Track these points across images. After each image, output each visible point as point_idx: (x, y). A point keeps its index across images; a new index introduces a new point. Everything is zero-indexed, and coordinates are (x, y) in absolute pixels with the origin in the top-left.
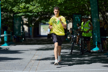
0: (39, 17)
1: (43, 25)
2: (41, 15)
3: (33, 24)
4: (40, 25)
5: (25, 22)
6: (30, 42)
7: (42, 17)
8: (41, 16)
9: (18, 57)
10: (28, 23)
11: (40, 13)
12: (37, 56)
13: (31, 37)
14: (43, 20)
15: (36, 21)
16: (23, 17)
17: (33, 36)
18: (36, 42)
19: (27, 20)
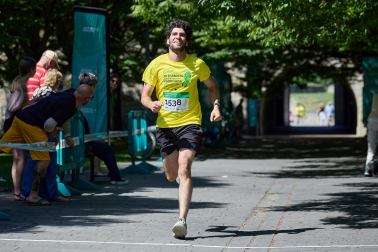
0: (284, 65)
1: (296, 91)
2: (290, 57)
3: (264, 89)
4: (286, 91)
5: (235, 81)
6: (251, 150)
7: (295, 64)
8: (290, 62)
9: (212, 201)
10: (248, 84)
11: (286, 52)
12: (274, 197)
13: (257, 132)
14: (297, 75)
15: (272, 79)
16: (229, 65)
17: (262, 130)
18: (272, 150)
19: (243, 75)
